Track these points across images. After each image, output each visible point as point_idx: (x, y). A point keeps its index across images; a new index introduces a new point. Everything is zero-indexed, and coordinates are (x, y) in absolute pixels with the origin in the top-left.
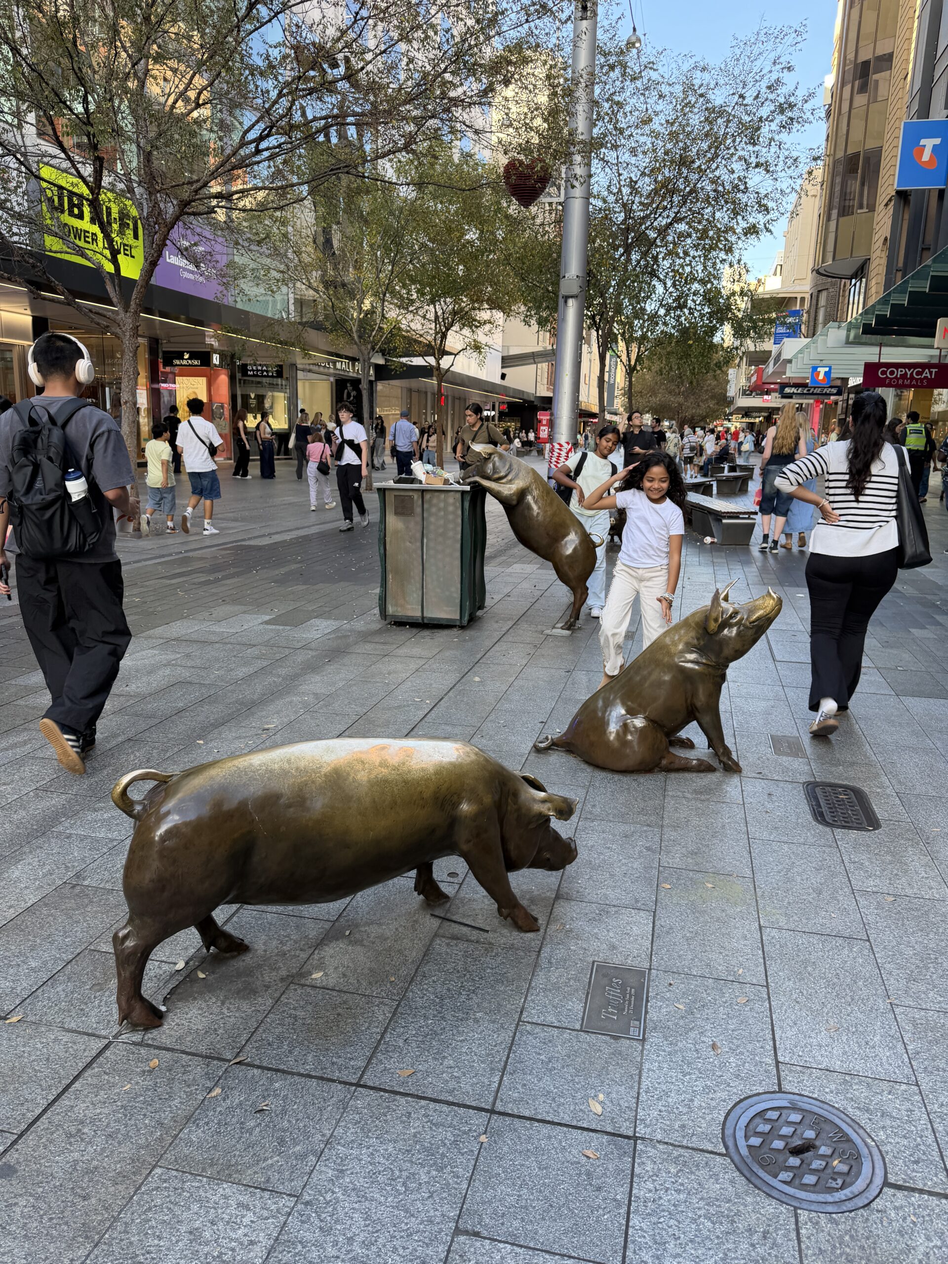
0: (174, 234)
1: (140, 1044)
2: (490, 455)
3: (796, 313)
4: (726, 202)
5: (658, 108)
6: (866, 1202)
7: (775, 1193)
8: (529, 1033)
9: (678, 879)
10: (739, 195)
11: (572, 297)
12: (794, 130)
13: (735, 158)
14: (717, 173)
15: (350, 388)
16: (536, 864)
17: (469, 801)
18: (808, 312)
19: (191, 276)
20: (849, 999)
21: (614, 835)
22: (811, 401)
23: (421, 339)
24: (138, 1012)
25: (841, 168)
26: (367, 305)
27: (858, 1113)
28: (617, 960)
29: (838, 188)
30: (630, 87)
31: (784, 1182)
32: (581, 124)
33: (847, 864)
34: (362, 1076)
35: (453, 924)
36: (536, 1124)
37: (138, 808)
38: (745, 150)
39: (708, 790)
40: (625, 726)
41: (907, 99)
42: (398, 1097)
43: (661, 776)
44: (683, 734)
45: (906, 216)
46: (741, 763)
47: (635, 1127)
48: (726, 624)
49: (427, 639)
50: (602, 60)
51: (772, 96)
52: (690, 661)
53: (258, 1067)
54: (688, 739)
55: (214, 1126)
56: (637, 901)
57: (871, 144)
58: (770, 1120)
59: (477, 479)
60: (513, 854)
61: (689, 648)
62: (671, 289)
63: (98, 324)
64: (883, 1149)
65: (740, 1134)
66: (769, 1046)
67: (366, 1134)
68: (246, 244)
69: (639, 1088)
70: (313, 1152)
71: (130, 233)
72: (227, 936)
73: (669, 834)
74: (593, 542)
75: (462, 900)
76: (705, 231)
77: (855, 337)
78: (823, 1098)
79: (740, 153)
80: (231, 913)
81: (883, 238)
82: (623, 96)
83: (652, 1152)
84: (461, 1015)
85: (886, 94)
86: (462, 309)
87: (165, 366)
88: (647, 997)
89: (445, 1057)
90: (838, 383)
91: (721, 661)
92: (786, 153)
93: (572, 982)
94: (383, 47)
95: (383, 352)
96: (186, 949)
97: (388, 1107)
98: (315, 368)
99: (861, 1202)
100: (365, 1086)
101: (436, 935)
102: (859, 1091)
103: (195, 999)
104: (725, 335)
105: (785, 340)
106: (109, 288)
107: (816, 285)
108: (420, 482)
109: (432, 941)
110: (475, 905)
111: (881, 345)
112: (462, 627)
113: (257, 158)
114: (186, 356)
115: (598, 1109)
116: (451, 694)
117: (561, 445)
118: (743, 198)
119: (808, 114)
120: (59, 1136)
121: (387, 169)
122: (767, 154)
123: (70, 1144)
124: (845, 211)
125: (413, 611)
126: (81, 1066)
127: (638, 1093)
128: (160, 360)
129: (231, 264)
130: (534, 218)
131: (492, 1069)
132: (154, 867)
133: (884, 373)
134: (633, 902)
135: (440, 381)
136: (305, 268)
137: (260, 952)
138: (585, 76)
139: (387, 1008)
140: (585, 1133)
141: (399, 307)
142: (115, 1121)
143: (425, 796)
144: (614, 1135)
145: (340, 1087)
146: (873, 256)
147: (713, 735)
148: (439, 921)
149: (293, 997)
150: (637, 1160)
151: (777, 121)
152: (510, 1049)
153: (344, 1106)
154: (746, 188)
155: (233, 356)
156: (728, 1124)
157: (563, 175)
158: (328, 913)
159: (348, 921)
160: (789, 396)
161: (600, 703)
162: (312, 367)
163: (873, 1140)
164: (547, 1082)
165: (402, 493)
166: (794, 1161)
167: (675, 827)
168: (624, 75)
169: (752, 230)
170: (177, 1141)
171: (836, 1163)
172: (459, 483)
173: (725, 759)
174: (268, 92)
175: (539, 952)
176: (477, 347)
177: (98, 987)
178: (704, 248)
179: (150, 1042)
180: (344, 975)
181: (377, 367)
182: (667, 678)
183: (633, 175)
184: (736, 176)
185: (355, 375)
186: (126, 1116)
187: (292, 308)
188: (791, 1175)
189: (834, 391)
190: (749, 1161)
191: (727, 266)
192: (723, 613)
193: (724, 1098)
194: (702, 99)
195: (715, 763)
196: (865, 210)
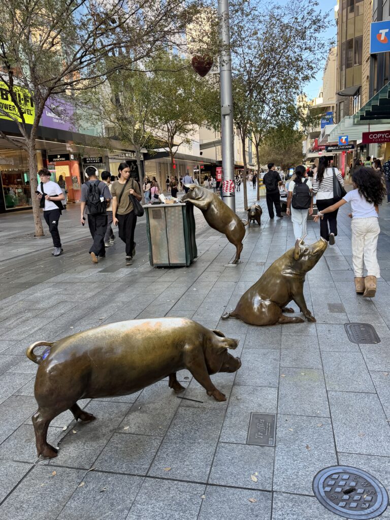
0: (48, 102)
1: (48, 465)
2: (194, 188)
3: (331, 114)
4: (294, 66)
5: (259, 27)
6: (380, 513)
7: (337, 512)
8: (223, 447)
9: (289, 372)
10: (299, 63)
11: (227, 115)
12: (321, 31)
13: (296, 46)
14: (288, 54)
15: (133, 165)
16: (223, 370)
17: (189, 344)
18: (336, 113)
19: (57, 121)
20: (368, 421)
21: (259, 355)
22: (341, 152)
23: (162, 140)
24: (46, 451)
25: (344, 47)
26: (137, 127)
27: (375, 473)
28: (262, 411)
29: (344, 56)
30: (246, 19)
31: (342, 507)
32: (224, 37)
33: (366, 360)
34: (148, 472)
35: (187, 401)
36: (227, 488)
37: (39, 359)
38: (299, 42)
39: (301, 331)
40: (261, 305)
41: (372, 13)
42: (164, 481)
43: (279, 326)
44: (288, 306)
45: (376, 65)
46: (315, 318)
47: (273, 486)
48: (302, 255)
49: (172, 273)
50: (232, 8)
51: (310, 17)
52: (288, 273)
53: (101, 471)
54: (291, 308)
55: (81, 500)
56: (270, 384)
57: (357, 35)
58: (334, 479)
59: (189, 199)
60: (211, 366)
61: (287, 267)
62: (273, 108)
63: (17, 145)
64: (387, 488)
65: (321, 486)
66: (333, 445)
67: (150, 498)
68: (80, 104)
69: (274, 469)
70: (127, 508)
71: (29, 104)
72: (85, 414)
73: (284, 352)
74: (243, 224)
75: (191, 389)
76: (285, 81)
77: (357, 122)
78: (358, 467)
79: (298, 44)
80: (87, 403)
81: (366, 77)
82: (243, 23)
83: (281, 497)
84: (192, 441)
85: (362, 11)
86: (179, 125)
87: (50, 161)
88: (276, 427)
89: (185, 461)
90: (352, 143)
91: (302, 272)
92: (319, 42)
93: (242, 423)
94: (133, 11)
95: (146, 147)
96: (67, 420)
97: (160, 485)
98: (117, 157)
99: (377, 513)
100: (149, 477)
101: (179, 406)
102: (375, 463)
103: (72, 443)
104: (298, 126)
105: (326, 126)
106: (21, 129)
107: (338, 100)
108: (163, 203)
109: (178, 409)
110: (197, 391)
111: (369, 124)
112: (187, 267)
113: (82, 66)
114: (59, 157)
115: (256, 480)
116: (183, 297)
117: (228, 182)
118: (301, 64)
119: (327, 23)
120: (12, 509)
121: (141, 66)
122: (310, 43)
123: (18, 512)
124: (348, 66)
125: (165, 261)
126: (21, 477)
127: (273, 471)
128: (47, 160)
129: (75, 114)
130: (208, 81)
131: (207, 465)
132: (48, 384)
133: (371, 137)
134: (268, 384)
135: (172, 158)
136: (108, 113)
137: (101, 419)
138: (224, 16)
139: (158, 441)
140: (250, 491)
141: (151, 127)
142: (37, 501)
143: (168, 343)
144: (263, 491)
145: (138, 478)
146: (363, 85)
147: (302, 306)
148: (181, 399)
149: (116, 438)
150: (274, 502)
151: (313, 28)
152: (214, 455)
153: (140, 486)
154: (302, 59)
155: (79, 155)
156: (315, 482)
157: (219, 61)
158: (131, 400)
159: (139, 403)
160: (330, 151)
161: (249, 295)
162: (115, 157)
163: (382, 485)
164: (232, 469)
165: (156, 209)
166: (346, 497)
167: (286, 349)
168: (243, 13)
169: (306, 78)
170: (65, 508)
171: (365, 496)
172: (180, 202)
173: (308, 316)
174: (83, 36)
175: (226, 410)
176: (188, 141)
177: (28, 441)
178: (285, 88)
179: (52, 464)
180: (139, 427)
181: (144, 154)
182: (278, 282)
183: (250, 58)
184: (296, 54)
185: (135, 159)
186: (42, 498)
187: (104, 131)
188: (345, 503)
189: (351, 147)
190: (325, 498)
191: (296, 95)
192: (301, 250)
193: (313, 470)
194: (278, 22)
195: (304, 318)
196: (357, 64)
